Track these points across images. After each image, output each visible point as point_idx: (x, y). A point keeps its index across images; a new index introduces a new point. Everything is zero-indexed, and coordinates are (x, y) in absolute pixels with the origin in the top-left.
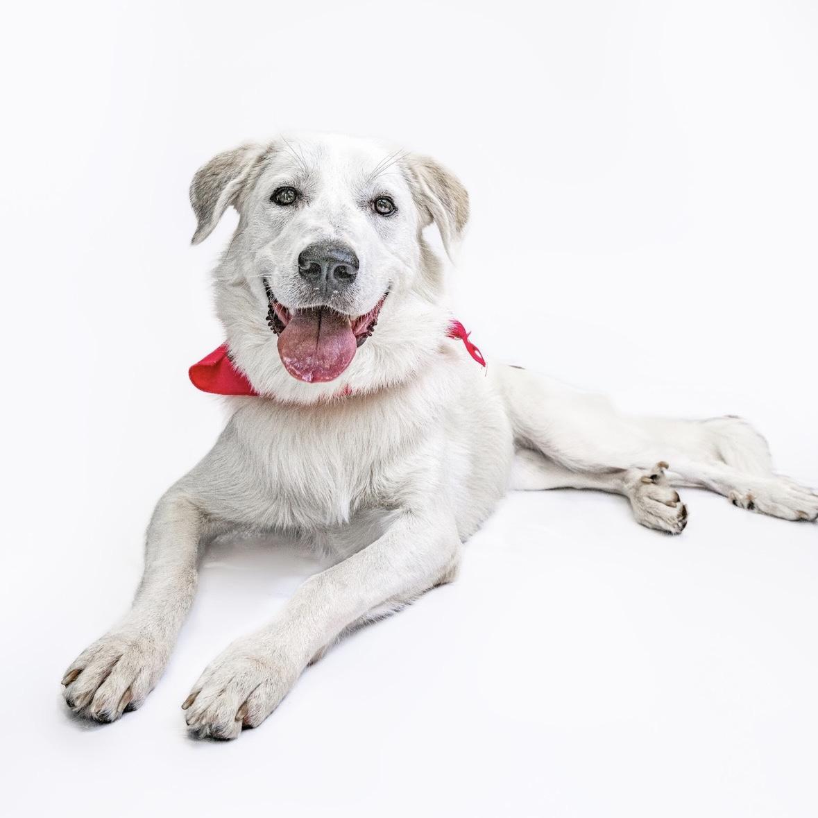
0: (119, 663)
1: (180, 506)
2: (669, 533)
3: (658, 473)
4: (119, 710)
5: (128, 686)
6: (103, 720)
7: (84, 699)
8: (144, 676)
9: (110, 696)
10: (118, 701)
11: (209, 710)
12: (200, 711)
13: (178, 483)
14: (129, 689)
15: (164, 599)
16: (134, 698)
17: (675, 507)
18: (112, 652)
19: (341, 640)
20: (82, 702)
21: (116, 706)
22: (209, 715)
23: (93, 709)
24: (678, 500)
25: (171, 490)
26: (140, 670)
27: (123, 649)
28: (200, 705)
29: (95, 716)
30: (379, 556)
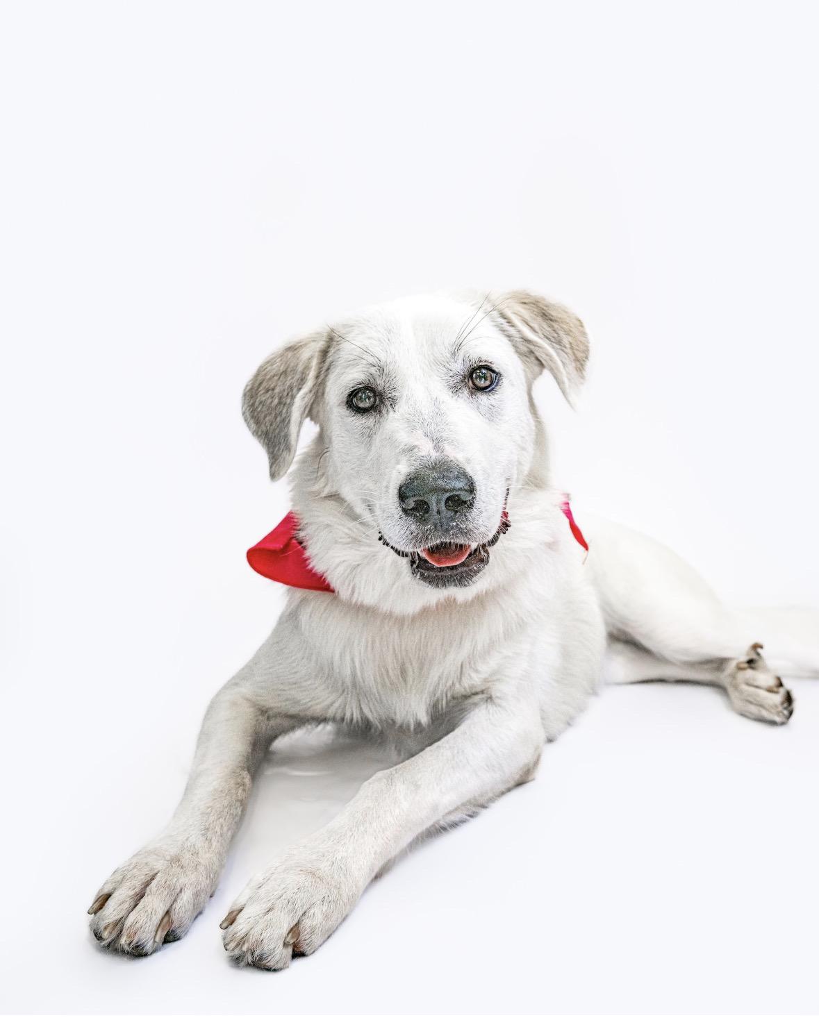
0: (154, 882)
1: (234, 704)
2: (773, 723)
3: (754, 656)
4: (157, 940)
5: (166, 910)
6: (138, 953)
7: (113, 929)
8: (186, 897)
9: (145, 922)
10: (154, 929)
11: (252, 932)
12: (241, 934)
13: (233, 678)
14: (168, 913)
15: (208, 805)
16: (176, 924)
17: (777, 692)
18: (146, 870)
19: (410, 851)
20: (111, 933)
21: (153, 934)
22: (252, 939)
23: (123, 940)
24: (781, 685)
25: (225, 688)
26: (181, 889)
27: (159, 865)
28: (241, 926)
29: (126, 948)
30: (456, 752)
